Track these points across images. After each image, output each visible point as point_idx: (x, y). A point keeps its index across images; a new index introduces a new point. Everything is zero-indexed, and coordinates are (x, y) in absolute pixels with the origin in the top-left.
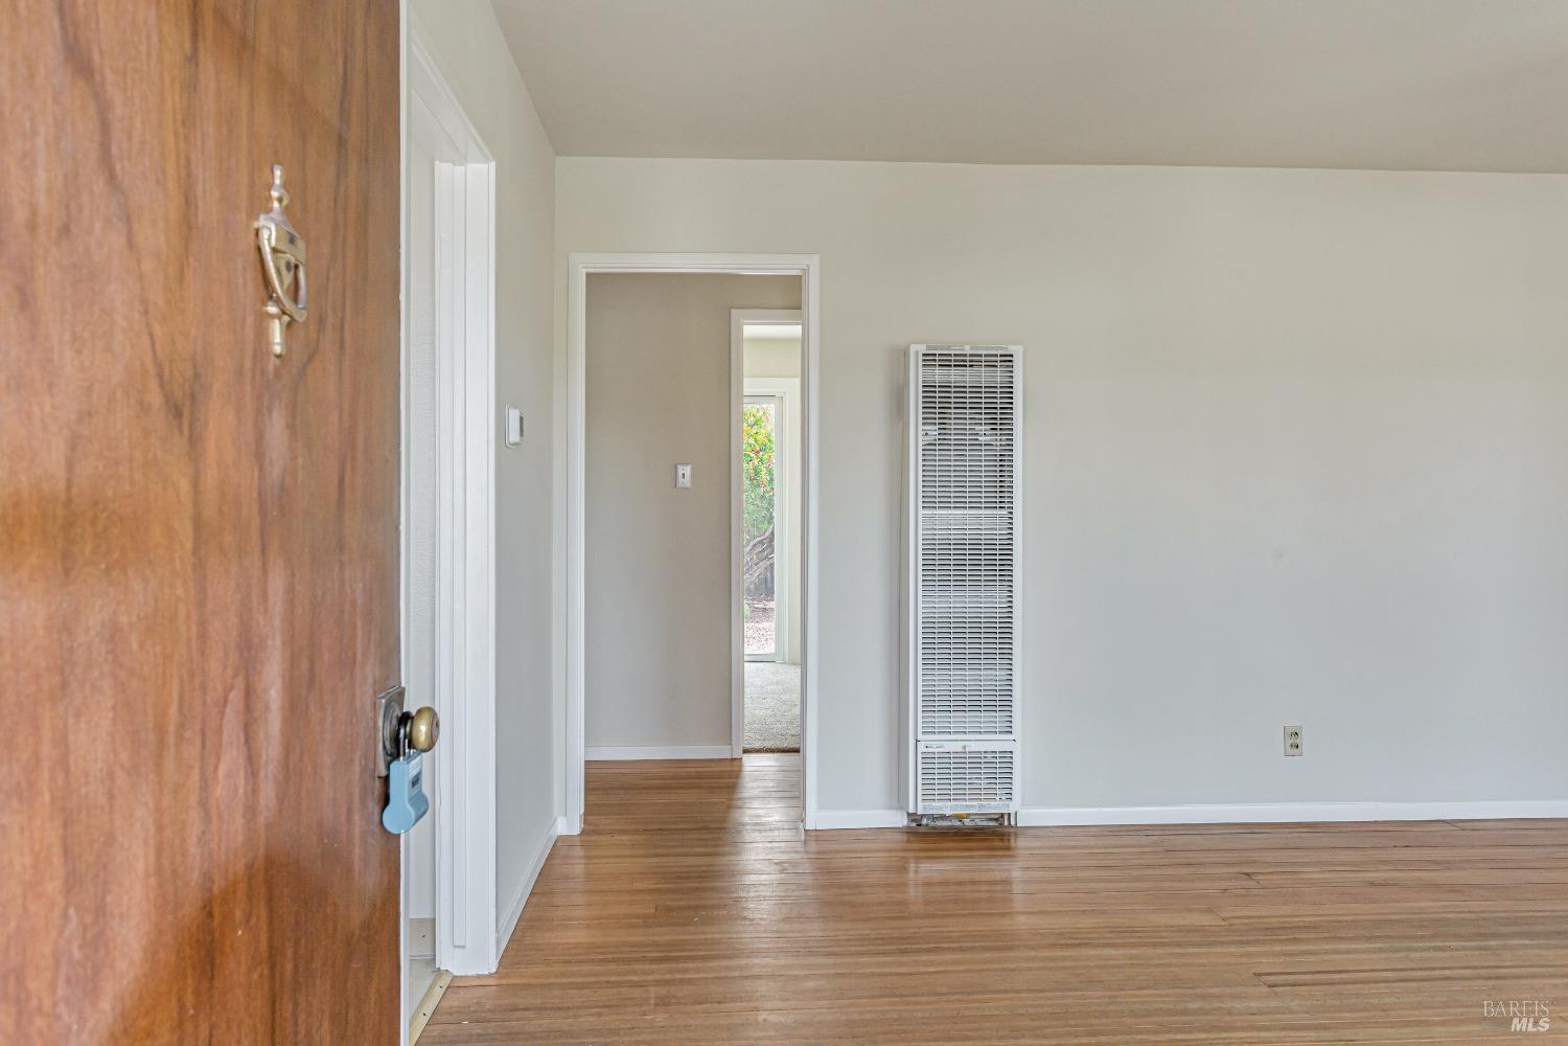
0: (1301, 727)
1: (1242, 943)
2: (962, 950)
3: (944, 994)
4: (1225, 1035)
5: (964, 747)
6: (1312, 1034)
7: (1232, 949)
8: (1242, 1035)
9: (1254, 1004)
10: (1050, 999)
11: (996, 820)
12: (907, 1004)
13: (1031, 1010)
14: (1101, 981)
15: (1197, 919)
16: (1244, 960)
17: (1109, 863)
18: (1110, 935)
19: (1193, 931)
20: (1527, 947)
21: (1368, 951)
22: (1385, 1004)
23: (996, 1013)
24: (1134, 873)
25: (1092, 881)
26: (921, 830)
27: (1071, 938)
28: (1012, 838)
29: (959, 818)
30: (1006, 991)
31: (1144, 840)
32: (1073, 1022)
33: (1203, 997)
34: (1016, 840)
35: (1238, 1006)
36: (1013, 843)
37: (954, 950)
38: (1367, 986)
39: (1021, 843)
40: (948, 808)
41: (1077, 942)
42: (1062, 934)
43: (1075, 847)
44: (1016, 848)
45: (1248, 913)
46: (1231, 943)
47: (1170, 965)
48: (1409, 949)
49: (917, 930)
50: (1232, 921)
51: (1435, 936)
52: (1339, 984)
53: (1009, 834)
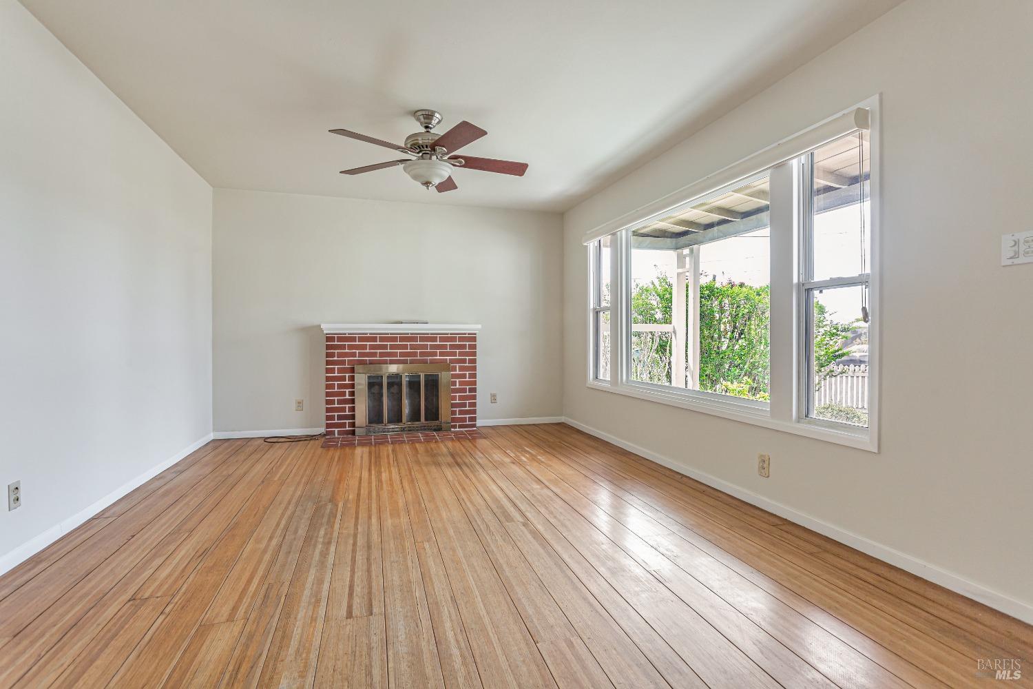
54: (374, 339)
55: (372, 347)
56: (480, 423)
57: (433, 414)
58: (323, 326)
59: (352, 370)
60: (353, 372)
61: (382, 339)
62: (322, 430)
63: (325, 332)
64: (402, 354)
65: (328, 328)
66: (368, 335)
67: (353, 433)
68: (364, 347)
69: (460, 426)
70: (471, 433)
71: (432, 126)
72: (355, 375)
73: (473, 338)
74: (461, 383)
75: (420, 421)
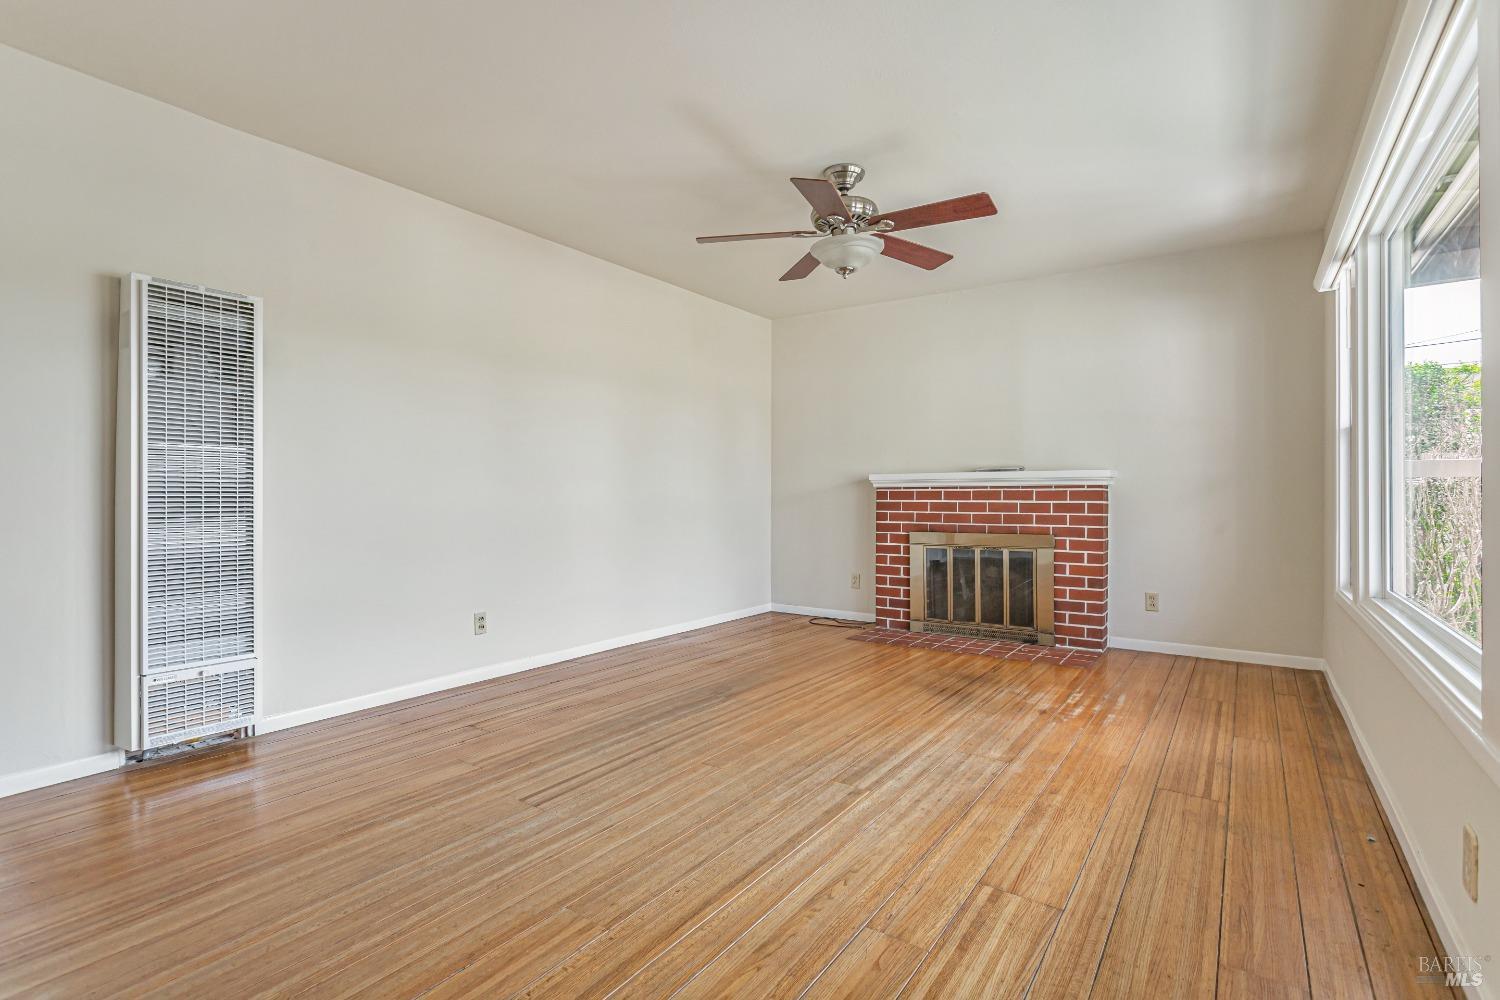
0: (484, 613)
1: (498, 779)
2: (243, 875)
3: (241, 934)
4: (528, 859)
5: (201, 673)
6: (584, 832)
7: (493, 787)
8: (540, 854)
9: (534, 824)
10: (362, 890)
11: (231, 735)
12: (198, 965)
13: (350, 910)
14: (404, 853)
15: (455, 771)
16: (507, 792)
17: (358, 746)
18: (391, 808)
19: (457, 781)
20: (659, 726)
21: (581, 757)
22: (613, 791)
23: (313, 929)
24: (385, 748)
25: (351, 766)
26: (144, 765)
27: (356, 823)
28: (250, 749)
29: (189, 743)
30: (312, 902)
31: (377, 720)
32: (397, 904)
33: (495, 834)
34: (254, 750)
35: (522, 830)
36: (250, 753)
37: (234, 879)
38: (595, 782)
39: (259, 751)
40: (178, 737)
41: (364, 824)
42: (344, 822)
43: (321, 741)
44: (254, 759)
45: (489, 755)
46: (489, 782)
47: (454, 816)
48: (603, 748)
49: (178, 874)
50: (481, 765)
51: (610, 734)
52: (578, 786)
53: (246, 746)
54: (937, 495)
55: (935, 507)
56: (1113, 641)
57: (1024, 615)
58: (872, 478)
59: (907, 539)
60: (908, 542)
61: (948, 495)
62: (872, 617)
63: (875, 486)
64: (977, 519)
65: (879, 480)
66: (930, 489)
67: (907, 626)
68: (924, 506)
69: (1072, 643)
70: (1092, 657)
71: (848, 186)
72: (912, 547)
73: (1100, 493)
74: (1073, 570)
75: (1002, 623)
